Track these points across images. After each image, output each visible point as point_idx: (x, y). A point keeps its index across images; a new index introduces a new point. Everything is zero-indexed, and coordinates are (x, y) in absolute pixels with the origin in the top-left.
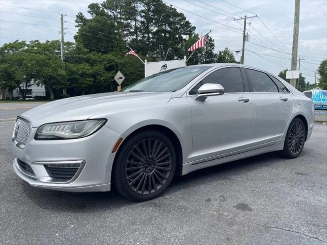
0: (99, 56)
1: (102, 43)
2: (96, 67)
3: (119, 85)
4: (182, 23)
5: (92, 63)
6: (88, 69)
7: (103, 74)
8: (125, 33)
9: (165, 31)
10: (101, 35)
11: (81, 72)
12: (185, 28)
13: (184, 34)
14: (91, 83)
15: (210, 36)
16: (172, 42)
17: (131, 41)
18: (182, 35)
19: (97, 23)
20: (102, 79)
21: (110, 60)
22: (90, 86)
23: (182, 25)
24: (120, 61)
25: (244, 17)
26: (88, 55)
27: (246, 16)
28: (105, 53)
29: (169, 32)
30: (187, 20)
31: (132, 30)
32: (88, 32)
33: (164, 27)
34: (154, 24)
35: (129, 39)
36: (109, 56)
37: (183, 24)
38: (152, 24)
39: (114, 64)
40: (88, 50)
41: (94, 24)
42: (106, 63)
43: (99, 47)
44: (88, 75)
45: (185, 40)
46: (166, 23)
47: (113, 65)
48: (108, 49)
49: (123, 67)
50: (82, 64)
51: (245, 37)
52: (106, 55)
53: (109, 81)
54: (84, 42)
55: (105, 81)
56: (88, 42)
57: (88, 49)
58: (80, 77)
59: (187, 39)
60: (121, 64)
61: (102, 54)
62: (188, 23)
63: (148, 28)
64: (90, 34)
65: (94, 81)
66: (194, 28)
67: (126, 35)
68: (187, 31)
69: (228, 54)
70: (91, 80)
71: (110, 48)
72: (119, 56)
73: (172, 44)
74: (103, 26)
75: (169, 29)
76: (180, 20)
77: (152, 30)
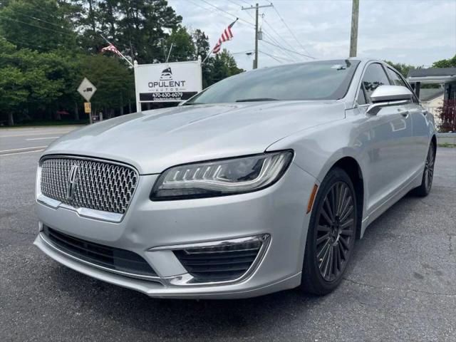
0: (34, 56)
1: (39, 35)
2: (31, 73)
3: (86, 101)
4: (162, 10)
5: (24, 67)
6: (17, 77)
7: (43, 85)
8: (74, 20)
9: (137, 21)
10: (35, 22)
11: (5, 81)
12: (168, 17)
13: (165, 26)
14: (24, 100)
15: (202, 32)
16: (149, 37)
17: (85, 34)
18: (162, 29)
19: (27, 4)
20: (42, 92)
21: (54, 62)
22: (22, 103)
23: (161, 13)
24: (70, 64)
25: (255, 6)
26: (16, 54)
27: (257, 5)
28: (45, 51)
29: (143, 22)
30: (168, 6)
31: (85, 17)
32: (14, 17)
33: (135, 14)
34: (119, 8)
35: (81, 30)
36: (52, 56)
37: (164, 11)
38: (116, 8)
39: (62, 68)
40: (16, 46)
41: (23, 4)
42: (48, 66)
43: (33, 41)
44: (18, 85)
45: (167, 35)
46: (138, 8)
47: (60, 71)
48: (48, 44)
49: (76, 74)
50: (6, 69)
51: (258, 35)
52: (46, 54)
53: (55, 96)
54: (7, 32)
55: (48, 96)
56: (14, 33)
57: (14, 44)
58: (4, 89)
59: (170, 34)
60: (73, 69)
61: (40, 53)
62: (170, 10)
63: (110, 13)
64: (17, 20)
65: (30, 95)
66: (180, 18)
67: (76, 23)
68: (171, 22)
69: (228, 58)
70: (24, 93)
71: (51, 44)
72: (68, 57)
73: (148, 41)
74: (38, 8)
75: (143, 18)
76: (158, 5)
77: (116, 18)
